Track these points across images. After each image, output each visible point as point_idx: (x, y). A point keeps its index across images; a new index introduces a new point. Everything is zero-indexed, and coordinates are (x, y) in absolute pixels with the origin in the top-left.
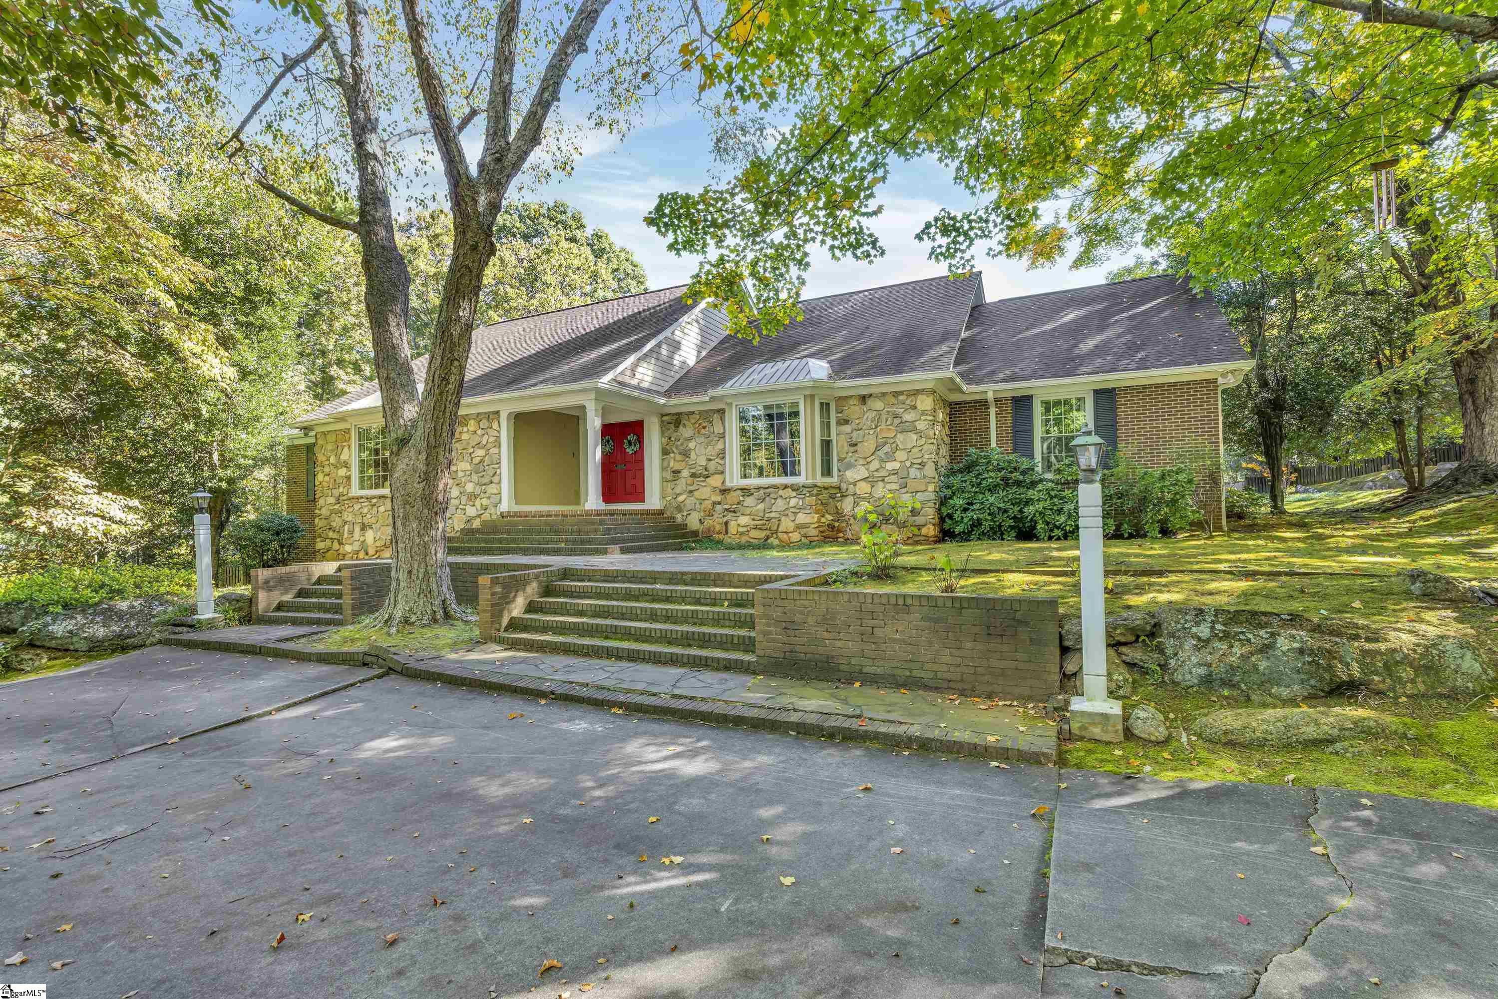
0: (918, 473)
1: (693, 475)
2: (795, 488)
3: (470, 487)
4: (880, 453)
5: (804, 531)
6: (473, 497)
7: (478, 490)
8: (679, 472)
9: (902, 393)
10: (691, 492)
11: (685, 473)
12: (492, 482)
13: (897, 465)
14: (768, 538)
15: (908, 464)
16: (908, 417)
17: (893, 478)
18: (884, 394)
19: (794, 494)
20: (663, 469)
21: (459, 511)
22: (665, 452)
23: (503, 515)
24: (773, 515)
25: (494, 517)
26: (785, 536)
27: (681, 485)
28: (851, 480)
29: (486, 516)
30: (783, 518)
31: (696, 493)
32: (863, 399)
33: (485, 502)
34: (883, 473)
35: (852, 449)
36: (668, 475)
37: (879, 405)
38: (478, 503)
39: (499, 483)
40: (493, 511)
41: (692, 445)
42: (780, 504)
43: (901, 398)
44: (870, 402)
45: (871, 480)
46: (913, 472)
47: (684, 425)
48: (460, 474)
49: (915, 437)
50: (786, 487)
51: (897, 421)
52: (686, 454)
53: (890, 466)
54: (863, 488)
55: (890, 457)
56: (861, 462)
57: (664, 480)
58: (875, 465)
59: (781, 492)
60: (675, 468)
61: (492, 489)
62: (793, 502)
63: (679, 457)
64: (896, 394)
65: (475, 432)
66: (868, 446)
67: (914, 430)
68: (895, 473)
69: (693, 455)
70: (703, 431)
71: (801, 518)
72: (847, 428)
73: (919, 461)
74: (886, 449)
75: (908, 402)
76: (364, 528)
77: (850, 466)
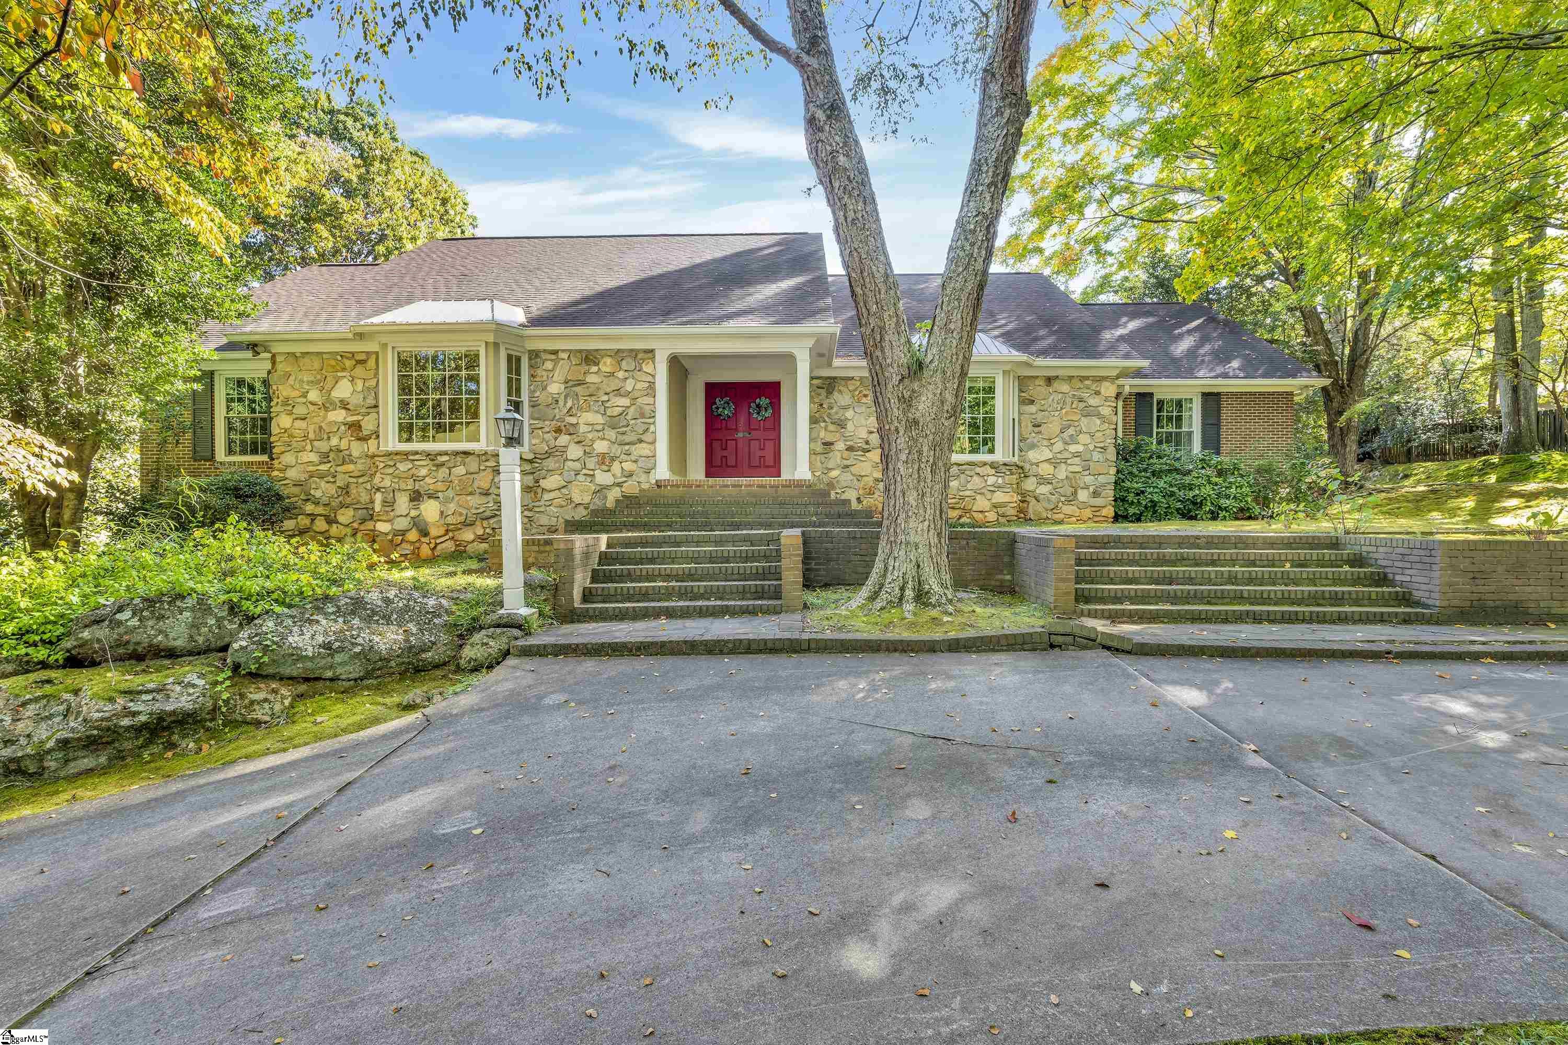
0: (1100, 456)
1: (850, 449)
2: (993, 465)
3: (601, 447)
4: (1065, 435)
5: (1001, 511)
6: (605, 461)
7: (616, 450)
8: (832, 444)
9: (1087, 378)
10: (847, 467)
11: (840, 446)
12: (641, 441)
13: (1080, 448)
14: (961, 517)
15: (1091, 447)
16: (1093, 401)
17: (1077, 460)
18: (1071, 378)
19: (993, 471)
20: (812, 440)
21: (581, 478)
22: (814, 420)
23: (659, 485)
24: (968, 493)
25: (645, 486)
26: (980, 515)
27: (836, 458)
28: (1034, 461)
29: (631, 487)
30: (978, 497)
31: (852, 469)
32: (1049, 380)
33: (628, 466)
34: (1066, 455)
35: (1036, 429)
36: (819, 448)
37: (1065, 388)
38: (616, 467)
39: (653, 442)
40: (643, 478)
41: (849, 414)
42: (976, 482)
43: (1087, 382)
44: (1056, 385)
45: (1054, 462)
46: (1096, 456)
47: (840, 392)
48: (583, 429)
49: (1098, 422)
50: (985, 464)
51: (1082, 405)
52: (841, 424)
53: (1073, 448)
54: (1046, 470)
55: (1073, 440)
56: (1045, 443)
57: (813, 453)
58: (1059, 446)
59: (978, 470)
60: (828, 440)
61: (642, 450)
62: (991, 480)
63: (832, 427)
64: (1083, 379)
65: (612, 374)
66: (1053, 427)
67: (1099, 416)
68: (1077, 455)
69: (850, 426)
70: (864, 400)
71: (999, 497)
72: (1033, 409)
73: (1102, 445)
74: (1071, 431)
75: (1094, 387)
76: (416, 497)
77: (1033, 446)
